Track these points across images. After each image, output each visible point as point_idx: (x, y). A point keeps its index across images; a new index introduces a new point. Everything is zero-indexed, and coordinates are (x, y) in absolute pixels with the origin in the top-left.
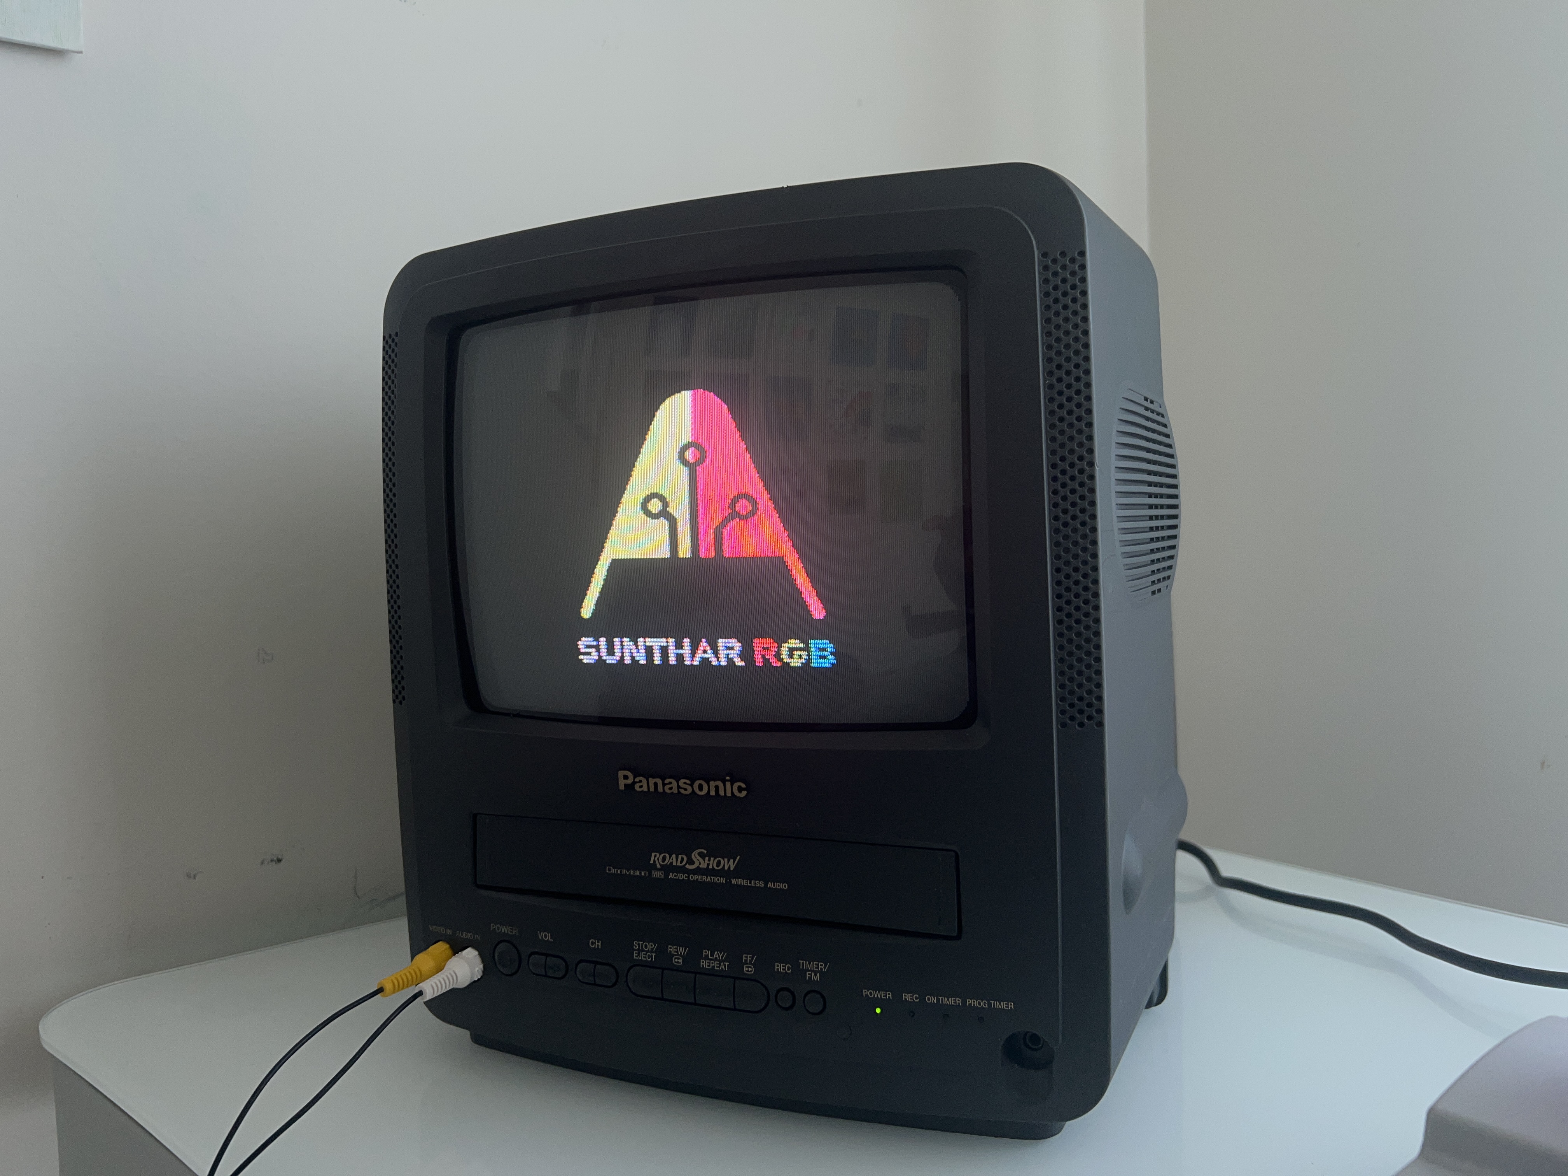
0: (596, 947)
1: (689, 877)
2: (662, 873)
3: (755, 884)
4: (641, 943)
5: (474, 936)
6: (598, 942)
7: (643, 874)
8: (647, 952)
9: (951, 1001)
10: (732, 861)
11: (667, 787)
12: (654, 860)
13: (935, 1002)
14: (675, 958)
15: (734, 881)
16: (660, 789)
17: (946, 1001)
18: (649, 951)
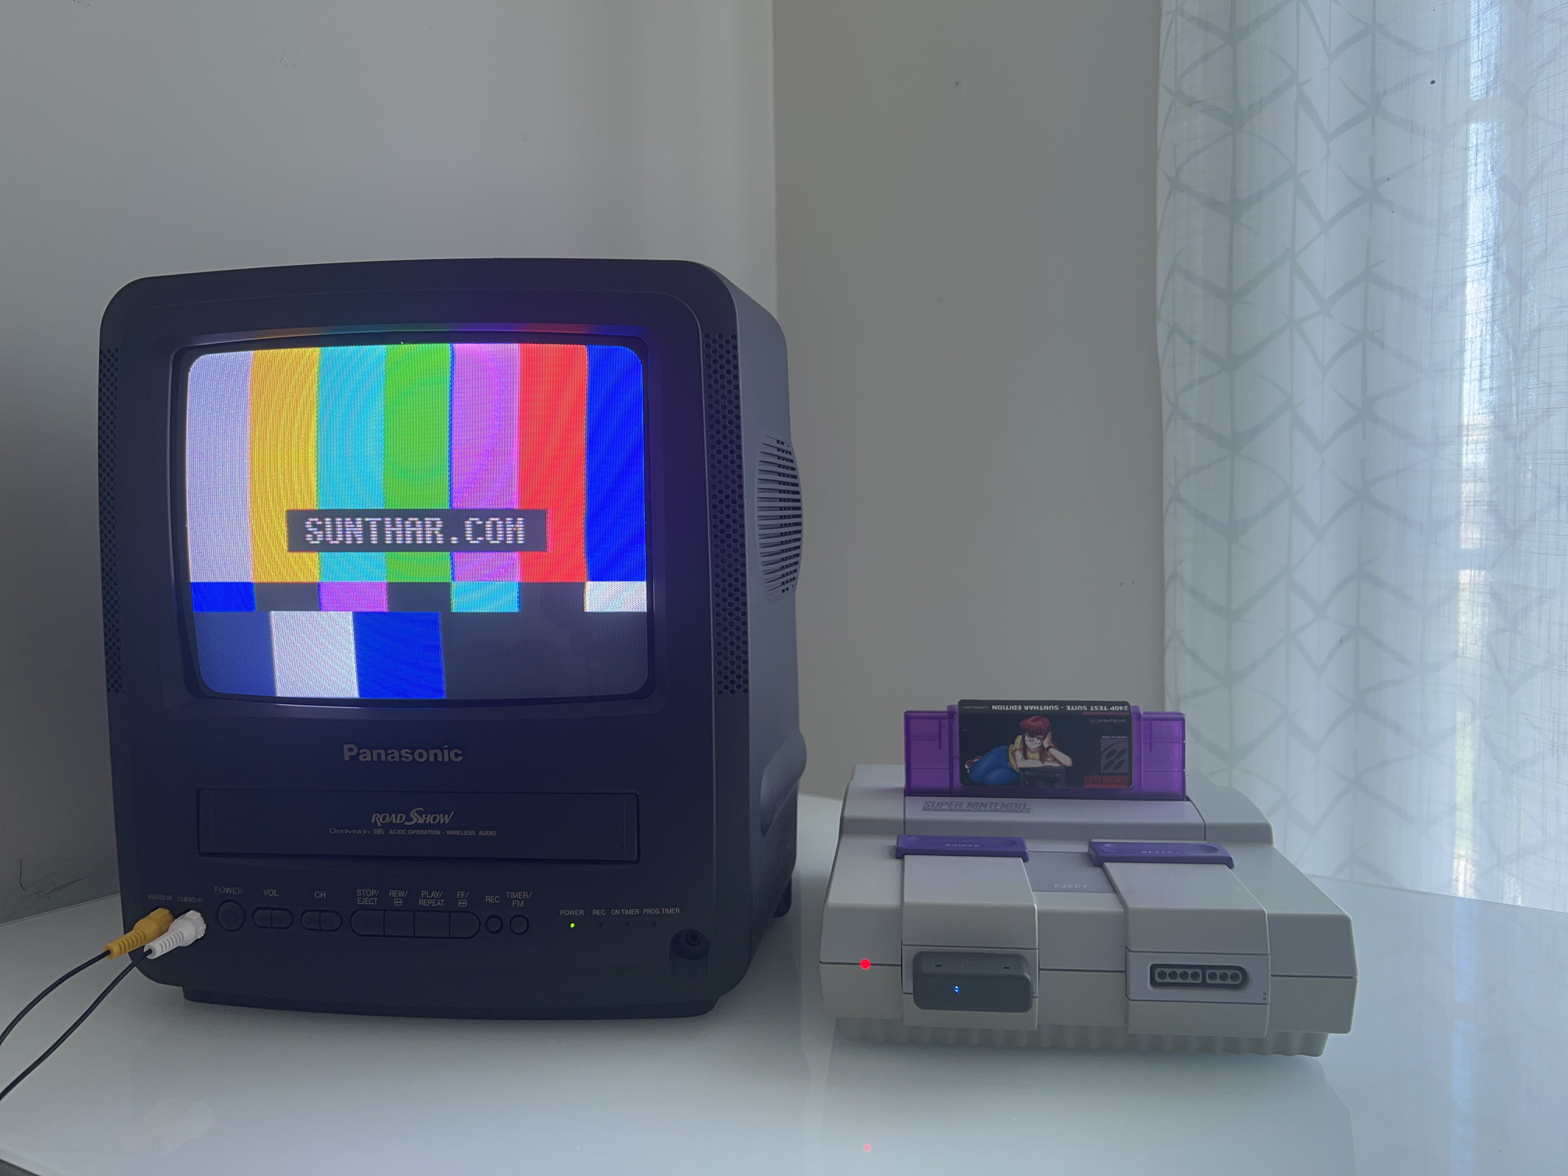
0: (321, 898)
1: (407, 832)
2: (382, 831)
3: (468, 833)
4: (364, 890)
5: (196, 900)
6: (323, 893)
7: (365, 832)
9: (631, 912)
10: (447, 815)
11: (389, 757)
12: (375, 819)
13: (619, 914)
14: (396, 901)
15: (449, 833)
16: (383, 758)
17: (627, 912)
18: (371, 897)
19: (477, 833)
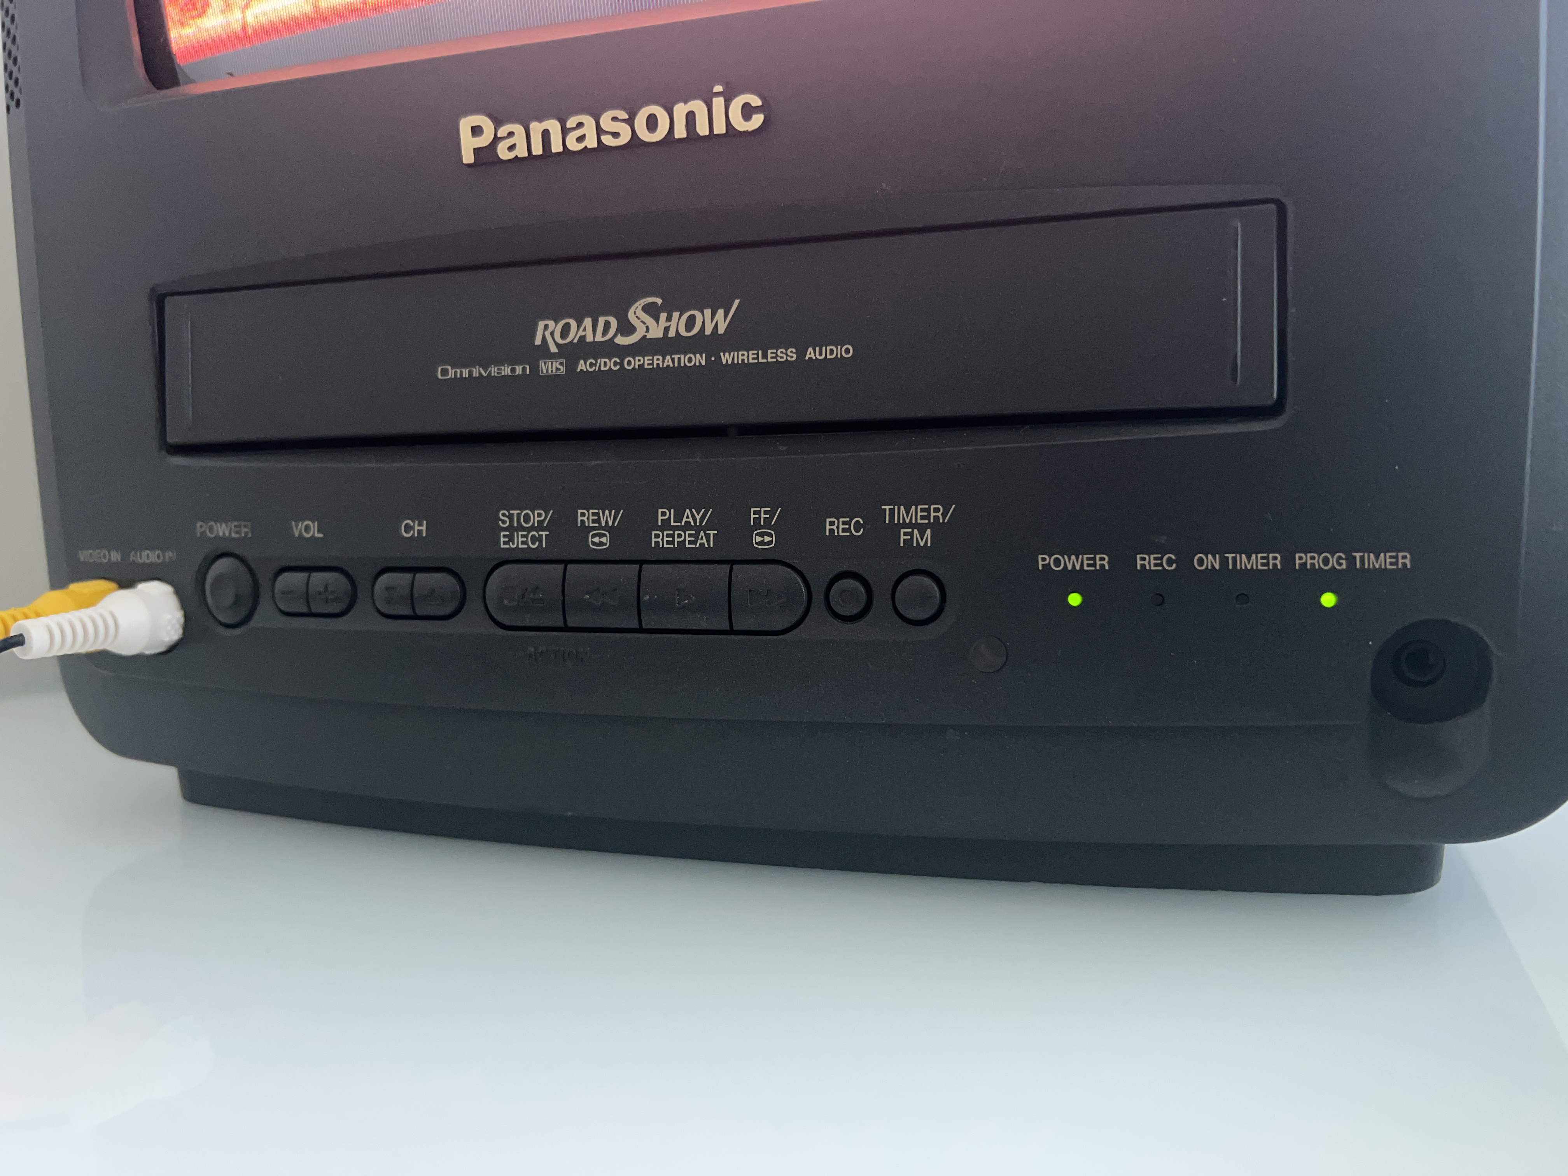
0: (416, 535)
1: (621, 364)
2: (561, 364)
3: (777, 356)
4: (515, 512)
5: (164, 556)
6: (420, 525)
7: (519, 370)
8: (529, 530)
9: (1256, 562)
10: (721, 312)
11: (572, 137)
12: (544, 337)
13: (1217, 567)
14: (594, 536)
15: (726, 358)
16: (557, 146)
17: (1244, 562)
18: (533, 528)
19: (801, 353)
